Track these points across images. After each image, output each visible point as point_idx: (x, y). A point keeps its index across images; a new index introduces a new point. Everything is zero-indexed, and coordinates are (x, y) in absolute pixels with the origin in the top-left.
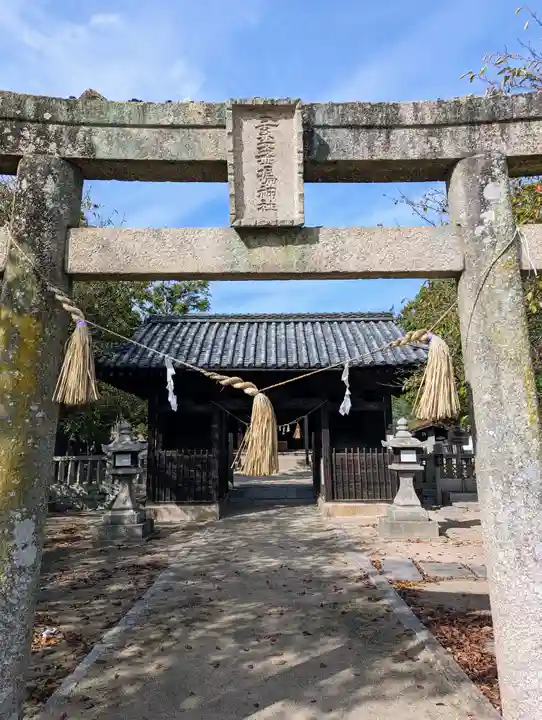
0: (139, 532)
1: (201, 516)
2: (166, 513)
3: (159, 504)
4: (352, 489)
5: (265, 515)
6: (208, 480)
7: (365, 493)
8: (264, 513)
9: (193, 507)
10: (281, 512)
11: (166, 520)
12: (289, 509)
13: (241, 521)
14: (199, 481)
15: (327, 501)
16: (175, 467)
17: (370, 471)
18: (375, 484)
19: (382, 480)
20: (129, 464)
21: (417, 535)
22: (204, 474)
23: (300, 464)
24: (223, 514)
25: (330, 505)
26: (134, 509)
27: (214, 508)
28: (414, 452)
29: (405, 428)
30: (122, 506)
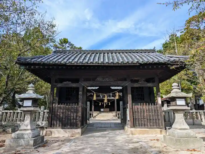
0: (32, 142)
1: (73, 134)
2: (56, 132)
3: (53, 128)
4: (143, 122)
5: (103, 134)
6: (76, 116)
7: (149, 124)
8: (102, 133)
9: (69, 130)
10: (110, 133)
11: (56, 136)
12: (114, 132)
13: (91, 137)
14: (72, 118)
15: (131, 127)
16: (62, 111)
17: (151, 114)
18: (153, 120)
19: (157, 118)
20: (31, 105)
21: (191, 147)
22: (75, 114)
23: (114, 116)
24: (83, 133)
25: (133, 129)
26: (31, 130)
27: (79, 130)
28: (184, 99)
29: (176, 87)
30: (25, 128)
